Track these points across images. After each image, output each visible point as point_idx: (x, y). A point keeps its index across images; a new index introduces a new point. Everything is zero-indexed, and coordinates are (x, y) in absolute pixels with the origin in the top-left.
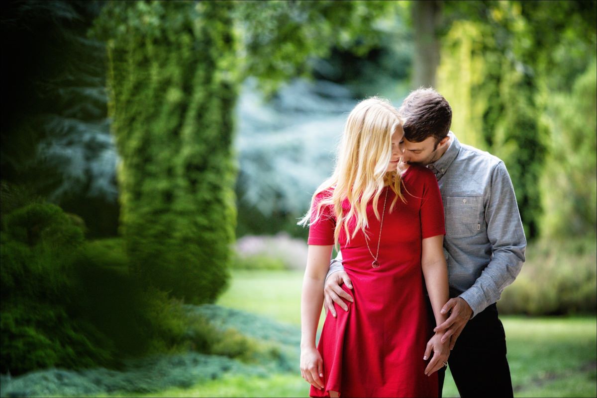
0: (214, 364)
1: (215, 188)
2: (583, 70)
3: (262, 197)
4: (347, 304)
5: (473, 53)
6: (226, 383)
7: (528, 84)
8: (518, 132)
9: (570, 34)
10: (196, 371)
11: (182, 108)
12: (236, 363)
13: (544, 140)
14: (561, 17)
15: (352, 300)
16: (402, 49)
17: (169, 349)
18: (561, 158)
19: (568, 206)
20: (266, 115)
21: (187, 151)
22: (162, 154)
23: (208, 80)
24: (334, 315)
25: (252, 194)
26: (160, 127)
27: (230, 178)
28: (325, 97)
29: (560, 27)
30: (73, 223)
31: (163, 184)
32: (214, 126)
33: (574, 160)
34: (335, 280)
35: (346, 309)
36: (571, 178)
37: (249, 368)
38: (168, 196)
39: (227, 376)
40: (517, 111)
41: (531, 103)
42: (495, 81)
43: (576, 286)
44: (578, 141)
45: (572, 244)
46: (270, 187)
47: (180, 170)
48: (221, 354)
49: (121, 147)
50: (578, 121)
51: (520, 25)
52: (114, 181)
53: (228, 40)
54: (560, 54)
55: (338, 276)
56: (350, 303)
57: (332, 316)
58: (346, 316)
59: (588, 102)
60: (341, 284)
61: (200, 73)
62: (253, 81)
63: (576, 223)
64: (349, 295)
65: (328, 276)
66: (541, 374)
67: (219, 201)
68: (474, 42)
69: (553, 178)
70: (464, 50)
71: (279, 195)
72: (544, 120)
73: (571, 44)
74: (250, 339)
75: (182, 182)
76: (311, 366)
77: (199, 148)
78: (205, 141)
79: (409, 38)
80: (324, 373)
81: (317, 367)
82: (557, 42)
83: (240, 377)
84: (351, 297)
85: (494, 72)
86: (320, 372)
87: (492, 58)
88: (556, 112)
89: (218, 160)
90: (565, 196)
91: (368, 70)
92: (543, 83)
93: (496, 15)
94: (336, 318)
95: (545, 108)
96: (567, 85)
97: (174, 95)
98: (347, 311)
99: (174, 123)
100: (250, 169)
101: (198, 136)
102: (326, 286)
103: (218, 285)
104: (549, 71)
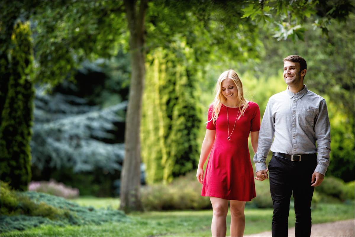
0: (34, 220)
6: (42, 229)
7: (190, 85)
8: (185, 111)
10: (25, 223)
12: (47, 219)
13: (199, 116)
14: (207, 48)
17: (10, 213)
28: (73, 103)
37: (54, 222)
39: (42, 226)
40: (184, 100)
41: (193, 97)
42: (172, 84)
48: (38, 215)
72: (199, 105)
88: (205, 103)
101: (11, 116)
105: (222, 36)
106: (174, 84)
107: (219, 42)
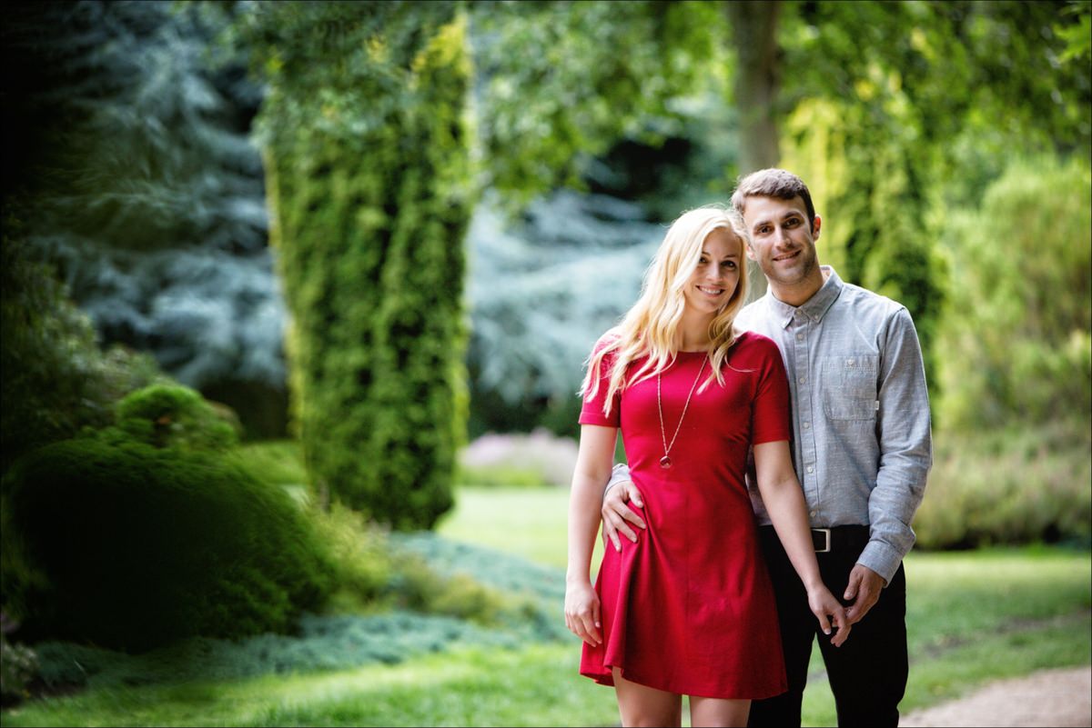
0: (434, 629)
1: (436, 362)
2: (997, 175)
3: (508, 374)
4: (636, 532)
5: (830, 151)
6: (454, 658)
7: (915, 194)
8: (899, 269)
9: (976, 118)
10: (407, 640)
11: (383, 237)
12: (469, 628)
13: (940, 282)
14: (961, 92)
15: (643, 526)
16: (722, 143)
18: (966, 309)
19: (977, 381)
20: (514, 248)
21: (392, 304)
22: (354, 310)
23: (425, 195)
24: (618, 548)
25: (493, 372)
26: (351, 266)
27: (459, 346)
28: (604, 218)
29: (960, 108)
30: (217, 417)
31: (355, 358)
32: (434, 264)
33: (985, 311)
34: (618, 494)
35: (634, 539)
36: (981, 339)
37: (489, 634)
38: (365, 377)
39: (456, 648)
40: (897, 238)
41: (920, 225)
42: (863, 193)
43: (991, 504)
44: (991, 282)
45: (984, 440)
46: (519, 358)
47: (381, 335)
48: (447, 613)
49: (291, 298)
50: (991, 251)
51: (899, 105)
52: (281, 354)
53: (456, 132)
54: (962, 148)
55: (623, 490)
56: (639, 531)
57: (615, 549)
58: (633, 549)
59: (1005, 222)
60: (627, 501)
61: (411, 185)
62: (494, 196)
63: (990, 407)
64: (638, 518)
65: (608, 488)
66: (938, 639)
67: (442, 382)
68: (831, 131)
69: (955, 339)
70: (817, 144)
71: (536, 372)
72: (939, 251)
73: (978, 134)
74: (490, 589)
75: (384, 353)
76: (582, 610)
77: (412, 299)
78: (418, 288)
79: (730, 126)
80: (601, 622)
81: (592, 613)
82: (958, 130)
83: (475, 648)
84: (641, 520)
85: (864, 178)
86: (596, 619)
87: (859, 155)
88: (958, 238)
89: (441, 317)
90: (972, 367)
91: (670, 177)
92: (936, 194)
93: (865, 90)
94: (621, 552)
95: (941, 233)
96: (973, 196)
97: (371, 218)
98: (637, 542)
99: (371, 260)
100: (490, 331)
101: (408, 281)
102: (605, 505)
103: (441, 508)
104: (947, 176)
105: (1003, 58)
106: (869, 190)
107: (993, 75)
